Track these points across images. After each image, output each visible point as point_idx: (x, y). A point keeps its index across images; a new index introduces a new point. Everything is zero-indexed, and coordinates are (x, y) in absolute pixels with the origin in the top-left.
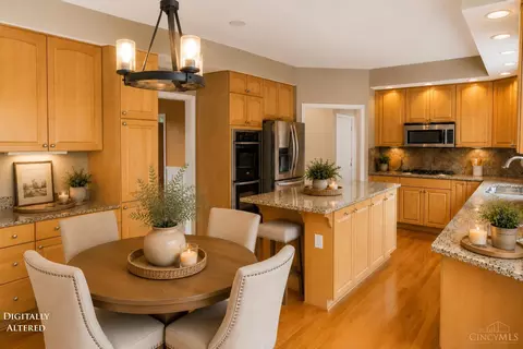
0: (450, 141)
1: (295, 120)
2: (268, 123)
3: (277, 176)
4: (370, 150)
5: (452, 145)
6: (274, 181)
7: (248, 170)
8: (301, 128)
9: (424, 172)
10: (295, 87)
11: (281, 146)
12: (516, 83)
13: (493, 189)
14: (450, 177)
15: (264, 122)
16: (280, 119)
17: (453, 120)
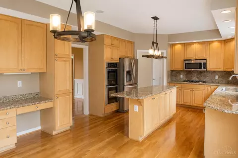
0: (204, 68)
1: (134, 58)
2: (122, 59)
3: (126, 83)
4: (168, 72)
5: (205, 70)
6: (124, 85)
7: (113, 80)
8: (136, 61)
9: (192, 81)
10: (134, 42)
11: (127, 70)
12: (234, 41)
13: (224, 89)
14: (204, 84)
15: (120, 59)
16: (127, 57)
17: (206, 58)
